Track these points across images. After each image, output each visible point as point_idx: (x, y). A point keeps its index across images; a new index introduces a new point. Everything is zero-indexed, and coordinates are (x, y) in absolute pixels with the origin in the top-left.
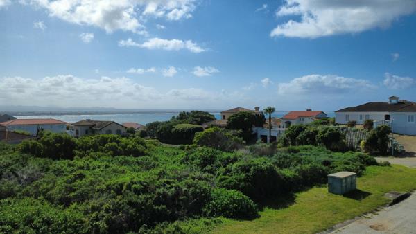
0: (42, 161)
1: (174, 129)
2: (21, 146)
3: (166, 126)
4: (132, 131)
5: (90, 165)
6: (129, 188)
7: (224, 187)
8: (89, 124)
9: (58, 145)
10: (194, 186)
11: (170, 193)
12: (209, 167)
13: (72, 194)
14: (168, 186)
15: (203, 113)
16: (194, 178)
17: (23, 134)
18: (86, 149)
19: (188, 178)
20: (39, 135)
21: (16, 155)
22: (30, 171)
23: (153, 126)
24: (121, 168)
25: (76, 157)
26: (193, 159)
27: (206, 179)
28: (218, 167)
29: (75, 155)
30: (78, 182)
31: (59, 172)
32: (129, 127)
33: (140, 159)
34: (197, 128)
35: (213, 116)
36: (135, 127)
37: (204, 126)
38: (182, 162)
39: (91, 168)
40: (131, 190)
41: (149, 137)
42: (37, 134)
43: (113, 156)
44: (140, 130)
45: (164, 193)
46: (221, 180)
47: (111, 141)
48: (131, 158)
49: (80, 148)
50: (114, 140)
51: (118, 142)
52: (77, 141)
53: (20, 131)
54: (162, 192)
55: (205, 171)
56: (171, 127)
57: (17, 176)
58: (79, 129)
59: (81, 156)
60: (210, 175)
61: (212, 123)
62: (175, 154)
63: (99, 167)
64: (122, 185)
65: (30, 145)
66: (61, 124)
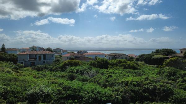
0: (96, 69)
1: (153, 58)
2: (90, 63)
3: (149, 56)
4: (132, 58)
5: (115, 72)
6: (131, 83)
7: (182, 89)
8: (114, 54)
9: (102, 63)
10: (164, 86)
11: (151, 88)
12: (172, 78)
13: (108, 83)
14: (150, 85)
15: (169, 50)
16: (164, 82)
17: (90, 58)
18: (113, 65)
19: (161, 82)
20: (96, 59)
21: (88, 66)
22: (93, 73)
23: (142, 56)
24: (127, 74)
25: (109, 68)
26: (163, 73)
27: (170, 83)
28: (178, 78)
29: (108, 67)
30: (110, 79)
31: (103, 74)
32: (131, 56)
33: (136, 71)
34: (165, 57)
35: (175, 51)
36: (134, 56)
37: (170, 56)
38: (157, 74)
39: (115, 73)
40: (132, 85)
41: (140, 61)
42: (95, 58)
43: (124, 69)
44: (136, 58)
45: (148, 87)
46: (180, 85)
47: (123, 62)
48: (132, 70)
49: (110, 64)
50: (125, 62)
51: (126, 63)
52: (109, 62)
53: (89, 57)
54: (147, 87)
55: (170, 80)
56: (151, 56)
57: (88, 74)
58: (110, 56)
59: (111, 68)
60: (173, 82)
61: (175, 55)
62: (153, 70)
63: (118, 73)
64: (128, 82)
65: (93, 62)
66: (103, 55)
